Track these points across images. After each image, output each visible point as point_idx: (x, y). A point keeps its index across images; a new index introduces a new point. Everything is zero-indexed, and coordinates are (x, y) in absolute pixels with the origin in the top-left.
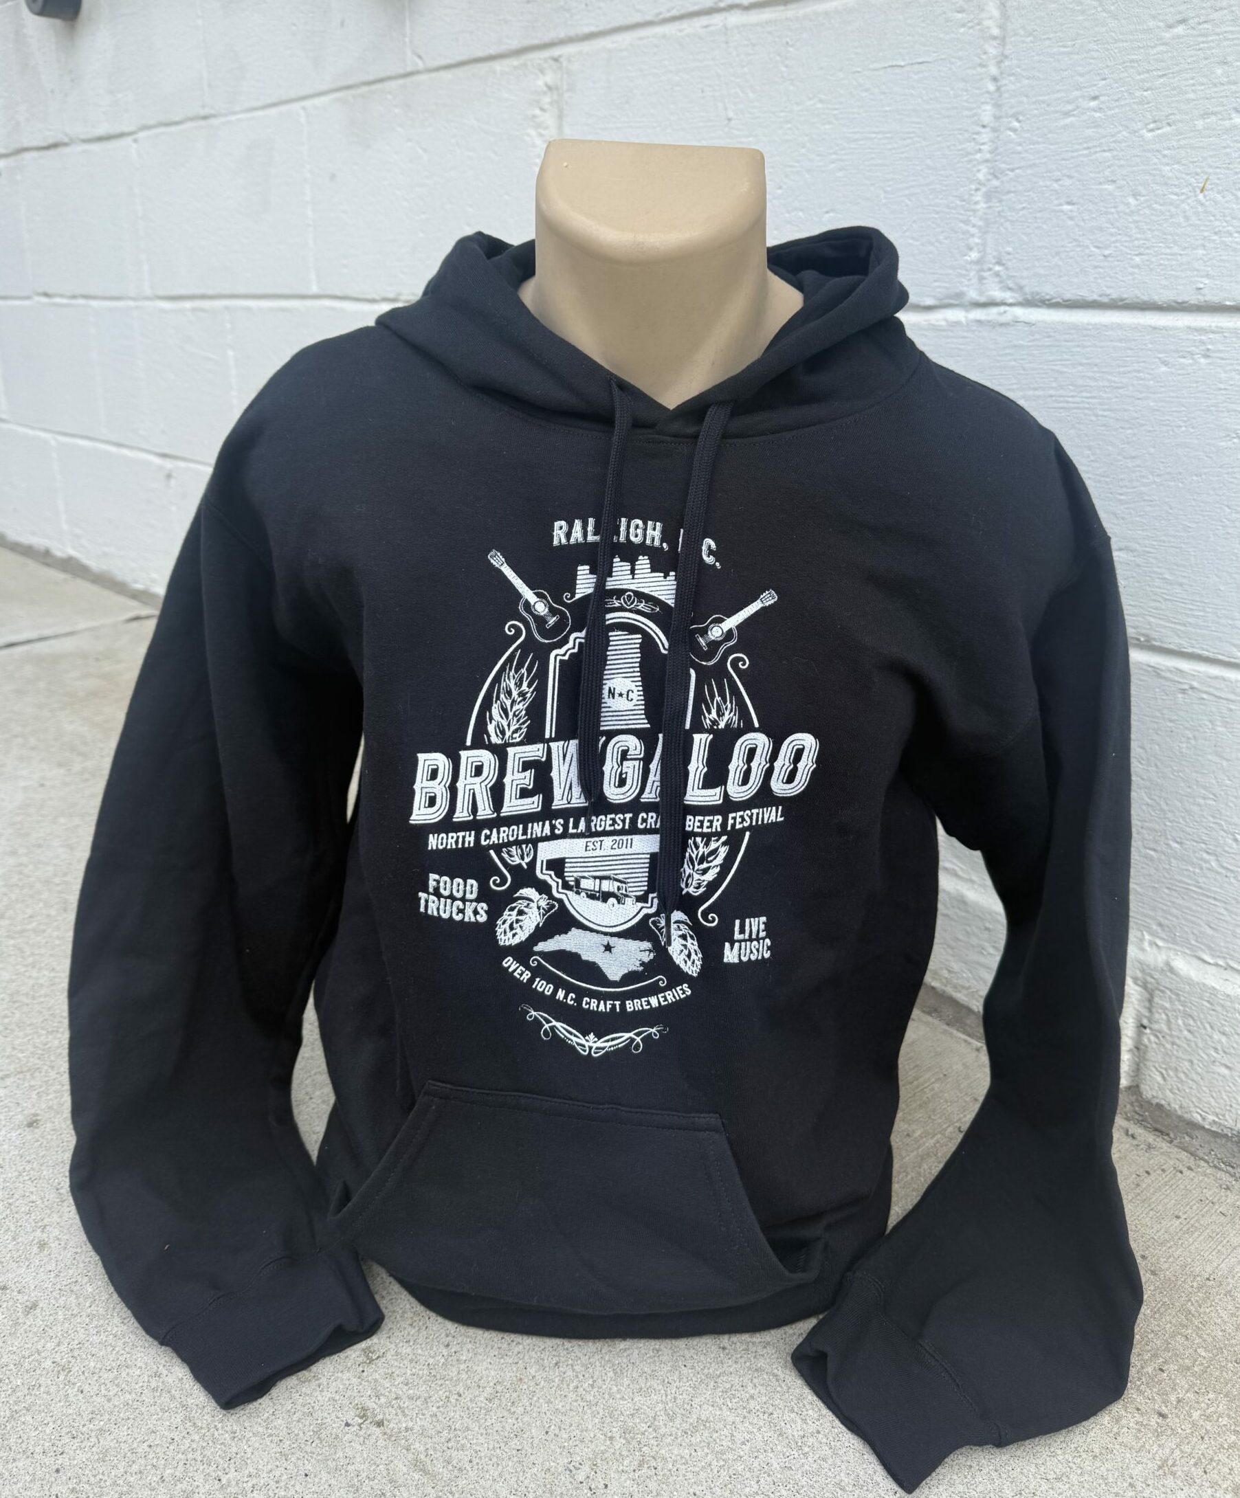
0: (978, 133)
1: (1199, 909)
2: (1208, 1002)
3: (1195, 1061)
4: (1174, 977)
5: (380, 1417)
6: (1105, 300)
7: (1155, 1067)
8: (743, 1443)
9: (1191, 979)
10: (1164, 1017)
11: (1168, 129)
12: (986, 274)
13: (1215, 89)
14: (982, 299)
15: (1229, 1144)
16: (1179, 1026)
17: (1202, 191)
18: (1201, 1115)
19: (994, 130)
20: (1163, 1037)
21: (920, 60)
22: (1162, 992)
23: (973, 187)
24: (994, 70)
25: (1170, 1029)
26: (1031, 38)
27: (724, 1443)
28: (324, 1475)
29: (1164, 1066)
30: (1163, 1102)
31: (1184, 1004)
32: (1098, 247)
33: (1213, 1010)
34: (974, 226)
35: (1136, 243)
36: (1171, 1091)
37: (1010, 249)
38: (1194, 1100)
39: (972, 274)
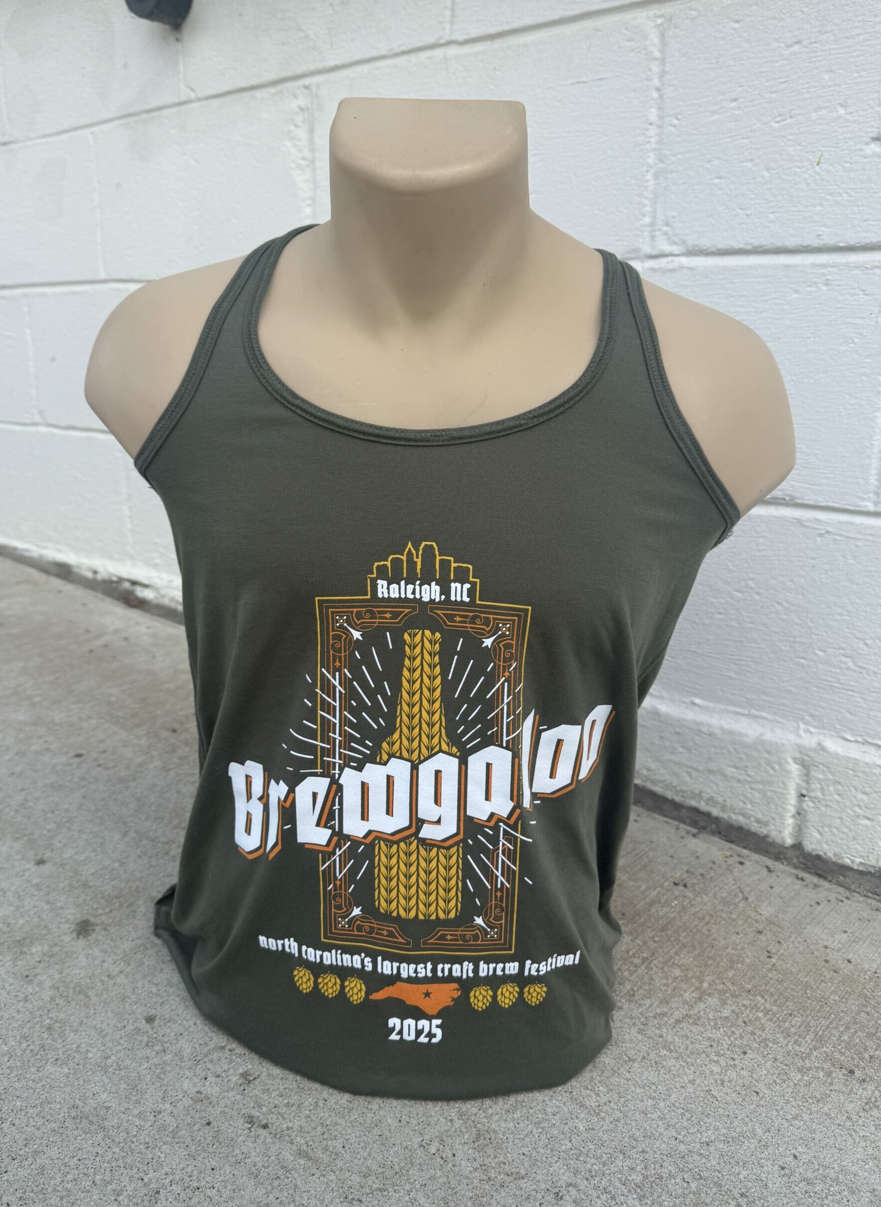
0: (647, 129)
1: (841, 700)
2: (852, 770)
3: (844, 818)
4: (825, 754)
5: (264, 1122)
6: (749, 247)
7: (814, 827)
8: (554, 1115)
9: (838, 754)
10: (819, 786)
11: (789, 121)
12: (657, 233)
13: (825, 90)
14: (655, 252)
15: (873, 879)
16: (830, 791)
17: (818, 164)
18: (850, 859)
19: (659, 127)
20: (819, 802)
21: (600, 77)
22: (817, 767)
23: (645, 169)
24: (656, 83)
25: (824, 795)
26: (684, 59)
27: (540, 1116)
28: (228, 1169)
29: (820, 825)
30: (821, 853)
31: (833, 774)
32: (742, 209)
33: (856, 776)
34: (646, 198)
35: (771, 204)
36: (826, 843)
37: (674, 214)
38: (845, 847)
39: (646, 234)
